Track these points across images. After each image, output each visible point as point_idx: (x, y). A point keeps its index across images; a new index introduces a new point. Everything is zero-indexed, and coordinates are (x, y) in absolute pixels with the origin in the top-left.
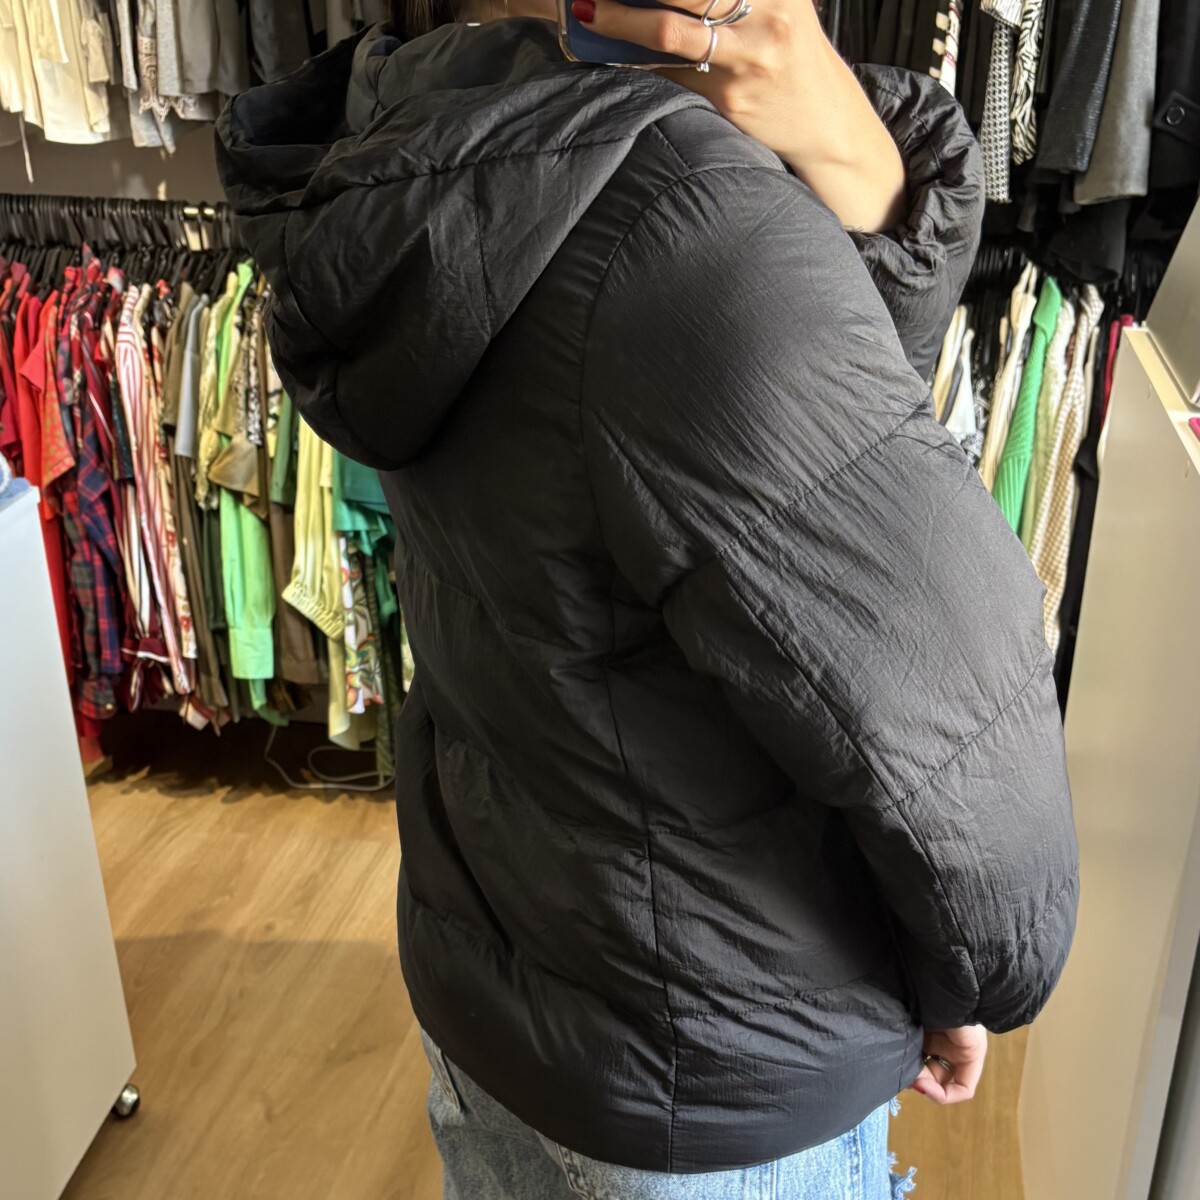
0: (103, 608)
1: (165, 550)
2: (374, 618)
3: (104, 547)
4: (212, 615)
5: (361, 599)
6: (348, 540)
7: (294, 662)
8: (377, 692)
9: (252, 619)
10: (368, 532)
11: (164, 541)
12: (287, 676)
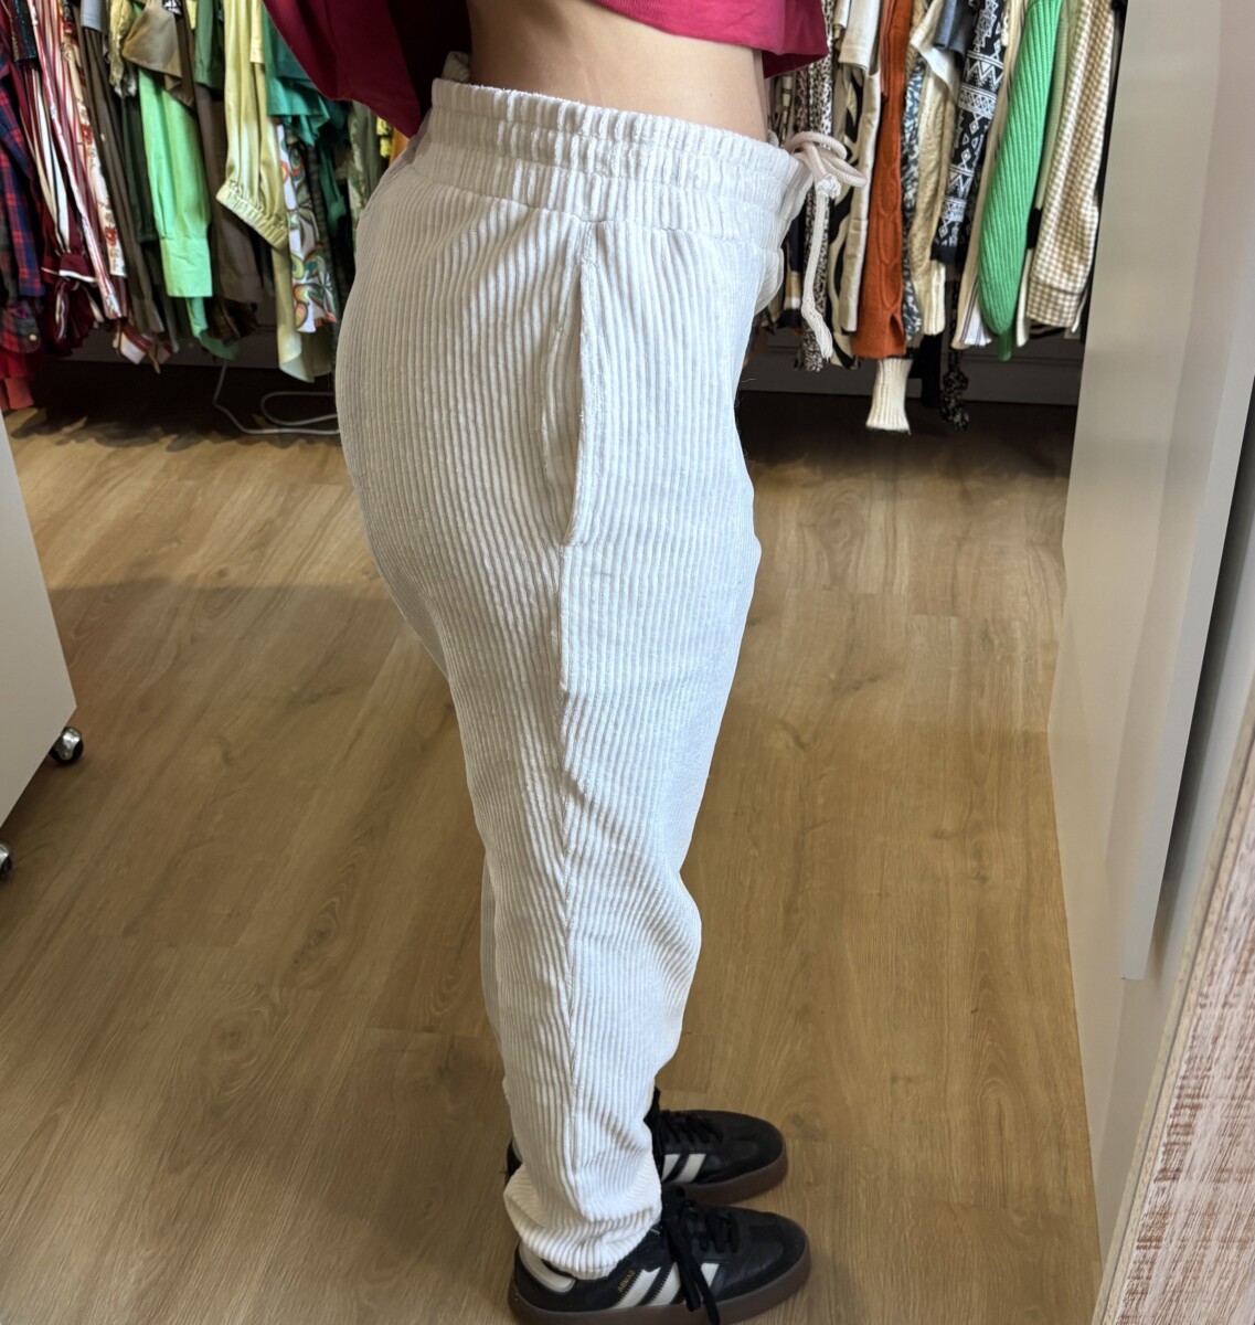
0: (15, 219)
1: (80, 148)
2: (322, 224)
3: (11, 145)
4: (139, 226)
5: (306, 201)
6: (285, 128)
7: (235, 277)
8: (330, 310)
9: (185, 228)
10: (308, 118)
11: (79, 138)
12: (228, 295)
